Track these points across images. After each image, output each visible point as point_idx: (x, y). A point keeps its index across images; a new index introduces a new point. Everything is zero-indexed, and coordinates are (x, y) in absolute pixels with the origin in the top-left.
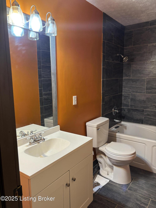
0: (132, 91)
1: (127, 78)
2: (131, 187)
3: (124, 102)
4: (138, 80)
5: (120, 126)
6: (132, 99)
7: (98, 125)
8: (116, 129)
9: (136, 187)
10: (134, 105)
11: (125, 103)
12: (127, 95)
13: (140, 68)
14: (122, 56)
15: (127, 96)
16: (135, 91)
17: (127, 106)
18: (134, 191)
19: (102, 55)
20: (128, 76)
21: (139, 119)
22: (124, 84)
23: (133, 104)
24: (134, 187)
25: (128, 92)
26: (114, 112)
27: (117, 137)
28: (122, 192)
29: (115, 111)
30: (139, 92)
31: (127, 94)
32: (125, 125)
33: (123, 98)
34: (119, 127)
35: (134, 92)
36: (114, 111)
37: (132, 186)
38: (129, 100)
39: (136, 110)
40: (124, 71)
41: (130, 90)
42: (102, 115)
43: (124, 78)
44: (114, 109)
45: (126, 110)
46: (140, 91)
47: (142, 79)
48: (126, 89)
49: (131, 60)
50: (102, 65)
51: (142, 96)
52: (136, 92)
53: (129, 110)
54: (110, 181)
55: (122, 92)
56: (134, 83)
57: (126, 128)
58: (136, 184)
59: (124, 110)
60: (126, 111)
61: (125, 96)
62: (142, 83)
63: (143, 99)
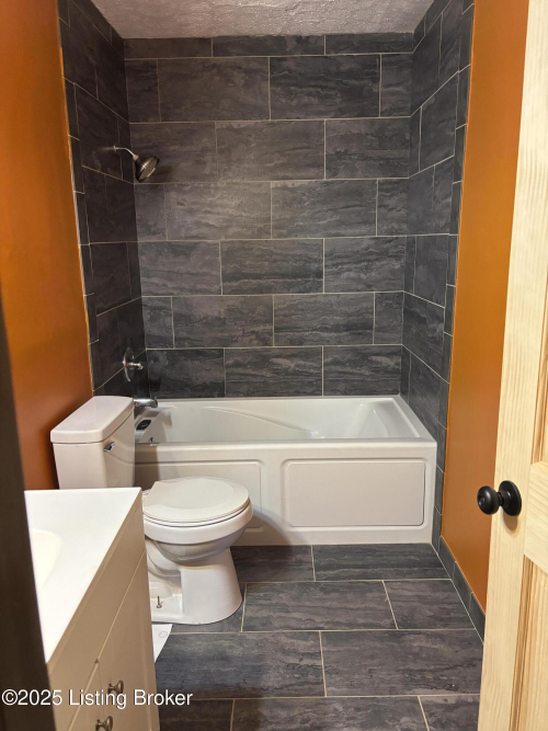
0: (175, 288)
1: (154, 239)
2: (251, 618)
3: (150, 328)
4: (193, 247)
5: (153, 419)
6: (178, 318)
7: (104, 432)
8: (142, 432)
9: (264, 613)
10: (188, 339)
11: (155, 332)
12: (161, 304)
13: (194, 203)
14: (135, 157)
15: (161, 308)
16: (187, 286)
17: (164, 341)
18: (264, 625)
19: (69, 143)
20: (154, 234)
21: (212, 383)
22: (143, 261)
23: (185, 334)
24: (259, 615)
25: (164, 291)
26: (129, 372)
27: (159, 460)
28: (231, 647)
29: (129, 365)
30: (201, 291)
31: (159, 300)
32: (166, 412)
33: (146, 315)
34: (149, 422)
35: (182, 289)
36: (128, 367)
37: (249, 614)
38: (171, 321)
39: (199, 353)
40: (139, 213)
41: (170, 284)
42: (95, 387)
43: (141, 240)
44: (129, 360)
45: (161, 359)
46: (204, 286)
47: (209, 244)
48: (155, 280)
49: (163, 174)
50: (73, 184)
51: (212, 303)
52: (194, 291)
53: (172, 356)
54: (175, 626)
55: (140, 293)
56: (182, 258)
57: (168, 420)
58: (260, 602)
59: (156, 360)
60: (164, 361)
61: (153, 309)
62: (207, 258)
63: (216, 314)
